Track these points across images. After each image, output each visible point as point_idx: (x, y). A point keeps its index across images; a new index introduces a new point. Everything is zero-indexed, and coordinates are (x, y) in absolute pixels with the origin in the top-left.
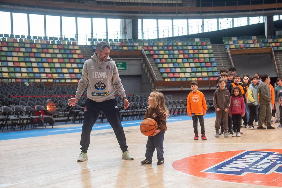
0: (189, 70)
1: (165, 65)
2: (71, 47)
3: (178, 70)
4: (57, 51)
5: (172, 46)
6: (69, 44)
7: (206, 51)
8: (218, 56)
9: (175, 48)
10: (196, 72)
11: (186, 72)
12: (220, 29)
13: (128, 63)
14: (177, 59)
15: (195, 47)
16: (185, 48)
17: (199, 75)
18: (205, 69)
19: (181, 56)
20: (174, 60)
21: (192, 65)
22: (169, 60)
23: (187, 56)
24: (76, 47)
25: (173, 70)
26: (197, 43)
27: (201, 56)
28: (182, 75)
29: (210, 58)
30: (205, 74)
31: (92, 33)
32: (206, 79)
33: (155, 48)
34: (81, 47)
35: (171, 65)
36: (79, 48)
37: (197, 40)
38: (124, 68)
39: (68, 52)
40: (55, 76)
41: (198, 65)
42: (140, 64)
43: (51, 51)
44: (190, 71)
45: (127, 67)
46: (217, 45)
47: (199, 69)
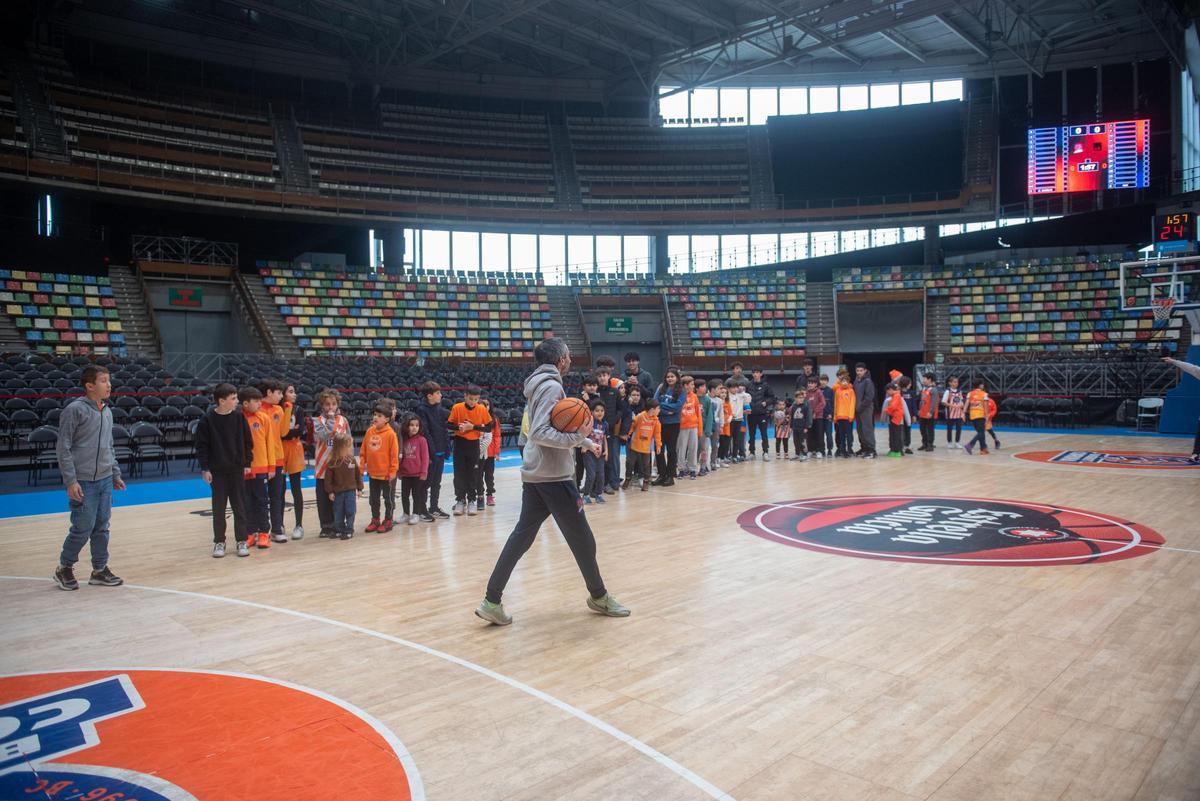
0: (748, 334)
1: (704, 325)
2: (532, 290)
3: (727, 334)
4: (502, 298)
5: (727, 286)
6: (531, 284)
7: (792, 296)
8: (816, 307)
9: (732, 290)
10: (760, 339)
11: (742, 339)
12: (843, 251)
13: (635, 319)
14: (729, 311)
15: (772, 289)
16: (752, 290)
17: (766, 343)
18: (781, 333)
19: (740, 306)
20: (725, 315)
21: (758, 324)
22: (714, 315)
23: (751, 306)
24: (542, 290)
25: (717, 334)
26: (779, 279)
27: (781, 305)
28: (731, 344)
29: (795, 310)
30: (778, 343)
31: (567, 265)
32: (778, 353)
33: (693, 291)
34: (550, 289)
35: (715, 324)
36: (548, 291)
37: (781, 274)
38: (627, 329)
39: (523, 298)
40: (484, 345)
41: (769, 324)
42: (659, 320)
43: (492, 297)
44: (751, 337)
45: (634, 326)
46: (819, 285)
47: (770, 333)
